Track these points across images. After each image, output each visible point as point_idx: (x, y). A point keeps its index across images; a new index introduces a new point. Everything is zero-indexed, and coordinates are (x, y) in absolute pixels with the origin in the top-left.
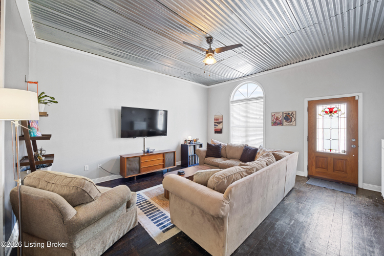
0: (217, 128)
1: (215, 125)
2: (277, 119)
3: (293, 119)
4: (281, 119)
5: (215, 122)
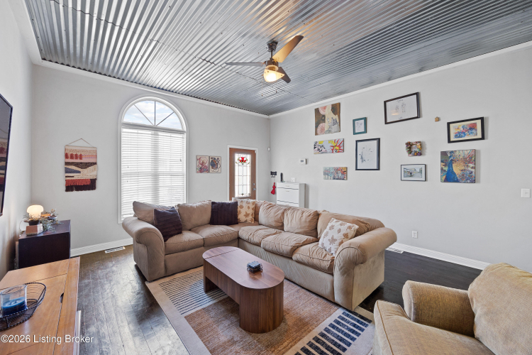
0: (76, 176)
1: (67, 171)
2: (203, 164)
3: (219, 166)
4: (207, 165)
5: (67, 164)
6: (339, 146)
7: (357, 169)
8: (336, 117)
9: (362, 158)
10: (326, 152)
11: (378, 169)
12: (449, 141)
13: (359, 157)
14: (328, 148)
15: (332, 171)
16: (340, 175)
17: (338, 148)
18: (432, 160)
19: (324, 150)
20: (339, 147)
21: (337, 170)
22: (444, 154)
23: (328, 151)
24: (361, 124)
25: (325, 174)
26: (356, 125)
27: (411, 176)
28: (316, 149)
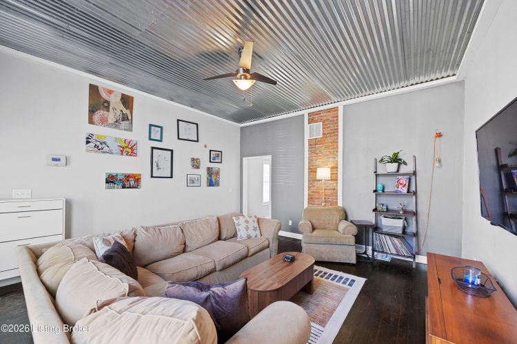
6: (131, 148)
7: (152, 177)
8: (127, 112)
9: (157, 166)
10: (110, 152)
11: (171, 177)
12: (210, 162)
13: (154, 164)
14: (114, 147)
15: (119, 177)
16: (132, 183)
17: (130, 151)
18: (203, 172)
19: (106, 149)
20: (129, 149)
21: (128, 177)
22: (208, 168)
23: (114, 151)
24: (157, 132)
25: (107, 182)
26: (152, 131)
27: (193, 183)
28: (92, 145)
